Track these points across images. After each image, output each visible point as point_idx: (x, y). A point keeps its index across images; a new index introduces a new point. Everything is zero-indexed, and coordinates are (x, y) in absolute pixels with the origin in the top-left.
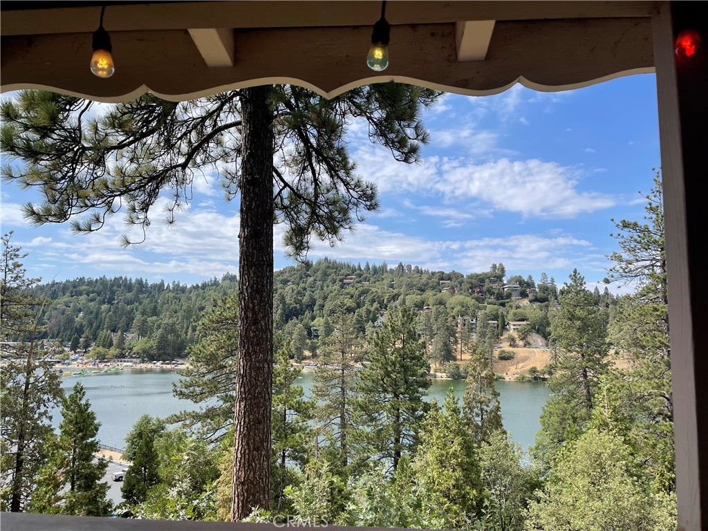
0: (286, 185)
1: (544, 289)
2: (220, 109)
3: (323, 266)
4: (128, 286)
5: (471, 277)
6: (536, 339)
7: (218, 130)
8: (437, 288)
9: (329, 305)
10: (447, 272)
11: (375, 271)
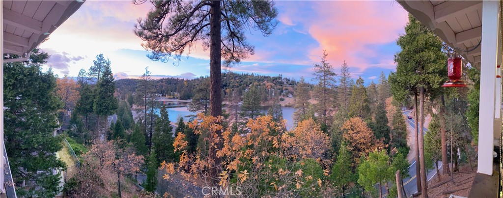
0: (225, 46)
1: (293, 82)
2: (203, 20)
3: (229, 74)
4: (175, 80)
5: (273, 77)
6: (290, 95)
7: (202, 28)
8: (263, 80)
9: (231, 85)
10: (266, 76)
11: (245, 75)
